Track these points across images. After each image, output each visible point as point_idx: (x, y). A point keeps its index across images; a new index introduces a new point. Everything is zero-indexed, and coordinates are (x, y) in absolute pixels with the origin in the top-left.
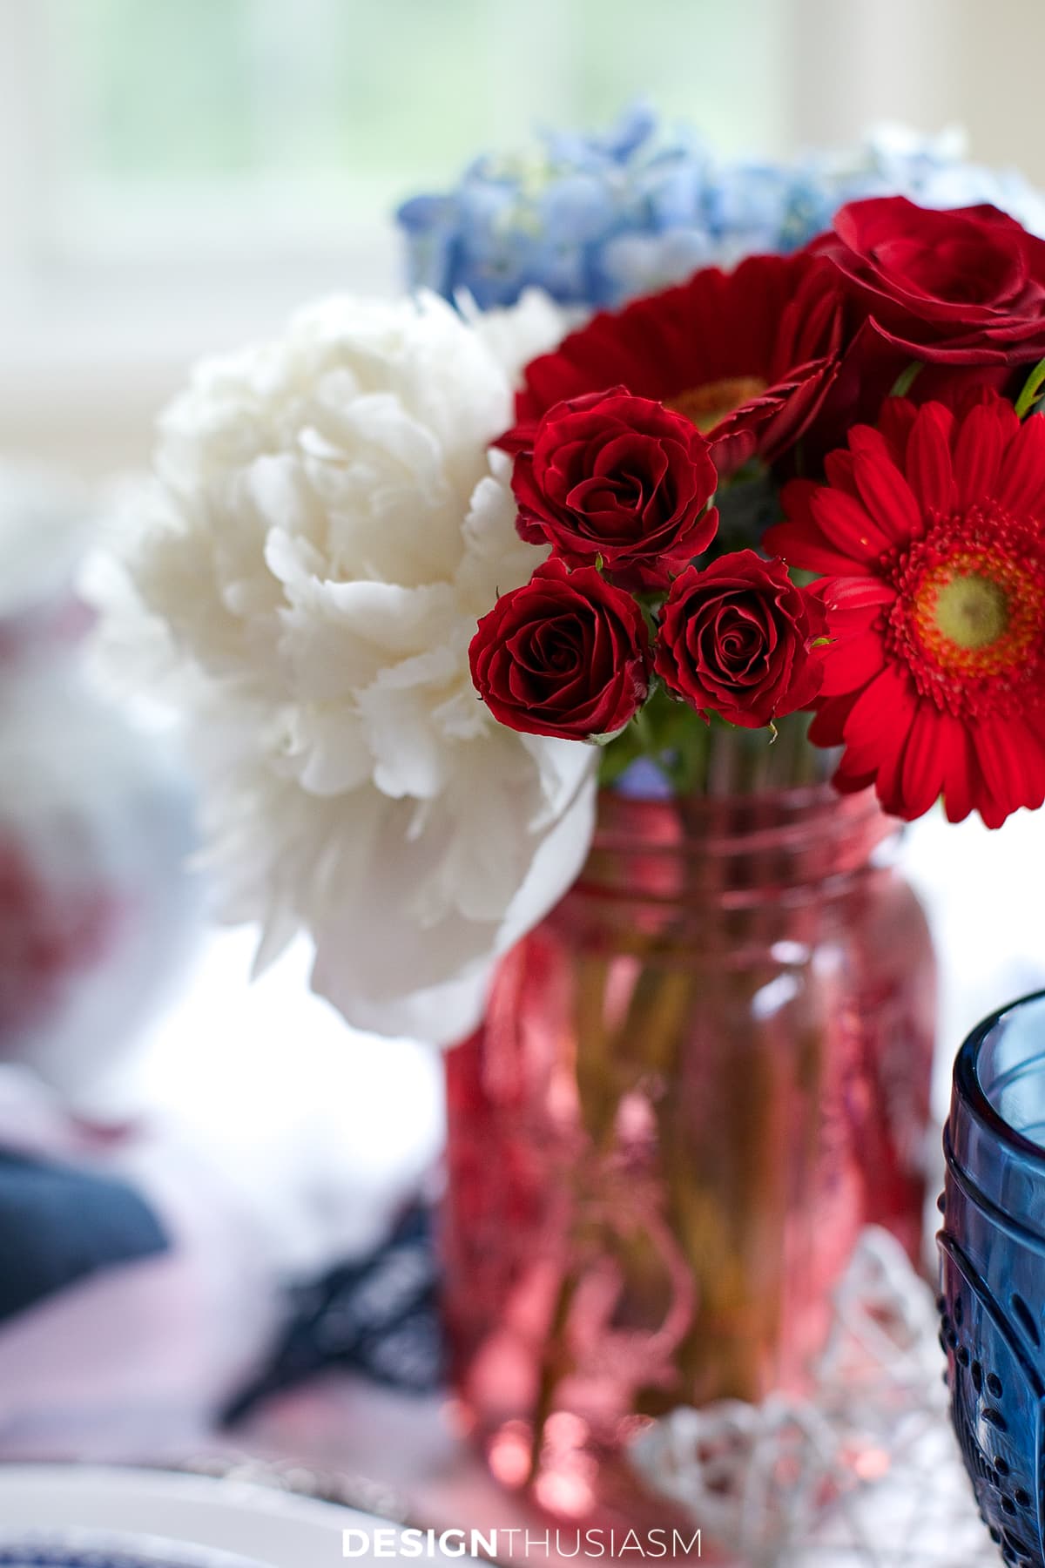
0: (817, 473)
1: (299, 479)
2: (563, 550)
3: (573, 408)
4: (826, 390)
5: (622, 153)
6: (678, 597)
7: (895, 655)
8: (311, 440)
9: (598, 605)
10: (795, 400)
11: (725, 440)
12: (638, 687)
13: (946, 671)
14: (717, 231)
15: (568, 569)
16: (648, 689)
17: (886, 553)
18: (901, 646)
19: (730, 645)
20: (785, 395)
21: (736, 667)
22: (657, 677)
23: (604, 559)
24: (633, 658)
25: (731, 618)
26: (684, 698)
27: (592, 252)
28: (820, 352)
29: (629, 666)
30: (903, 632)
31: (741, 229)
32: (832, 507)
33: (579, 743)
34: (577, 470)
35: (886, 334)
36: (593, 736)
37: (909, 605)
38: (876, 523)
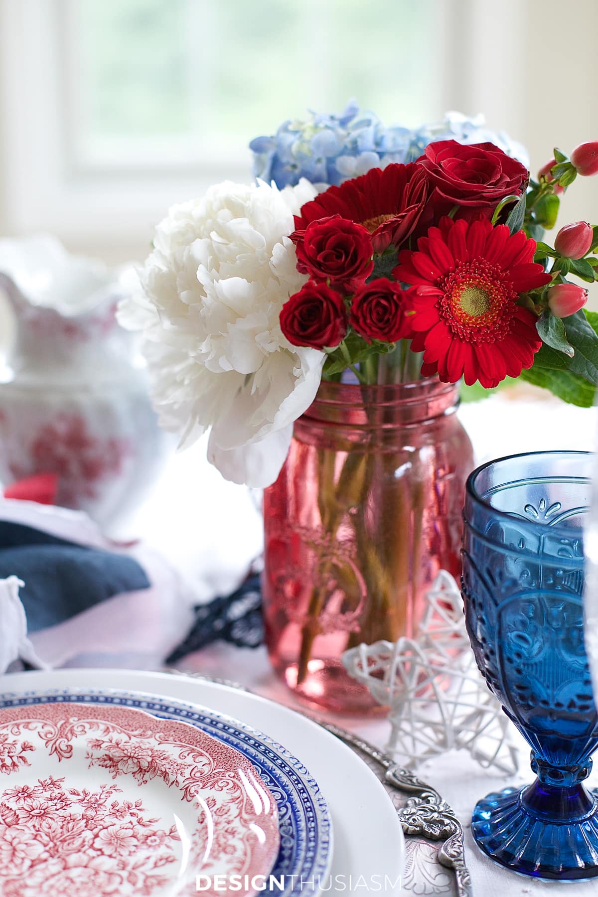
0: (415, 248)
1: (210, 248)
2: (314, 277)
3: (319, 223)
4: (419, 216)
5: (343, 123)
6: (358, 295)
7: (443, 317)
8: (214, 235)
9: (326, 298)
10: (406, 218)
11: (379, 235)
12: (341, 331)
13: (464, 325)
14: (381, 155)
15: (316, 285)
16: (346, 332)
17: (440, 277)
18: (445, 314)
19: (378, 313)
20: (403, 217)
21: (380, 320)
22: (351, 326)
23: (331, 280)
24: (339, 317)
25: (378, 303)
26: (361, 335)
27: (331, 161)
28: (419, 201)
29: (338, 321)
30: (447, 308)
31: (392, 154)
32: (420, 259)
33: (319, 351)
34: (320, 248)
35: (442, 194)
36: (325, 348)
37: (449, 298)
38: (437, 266)
